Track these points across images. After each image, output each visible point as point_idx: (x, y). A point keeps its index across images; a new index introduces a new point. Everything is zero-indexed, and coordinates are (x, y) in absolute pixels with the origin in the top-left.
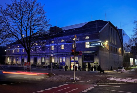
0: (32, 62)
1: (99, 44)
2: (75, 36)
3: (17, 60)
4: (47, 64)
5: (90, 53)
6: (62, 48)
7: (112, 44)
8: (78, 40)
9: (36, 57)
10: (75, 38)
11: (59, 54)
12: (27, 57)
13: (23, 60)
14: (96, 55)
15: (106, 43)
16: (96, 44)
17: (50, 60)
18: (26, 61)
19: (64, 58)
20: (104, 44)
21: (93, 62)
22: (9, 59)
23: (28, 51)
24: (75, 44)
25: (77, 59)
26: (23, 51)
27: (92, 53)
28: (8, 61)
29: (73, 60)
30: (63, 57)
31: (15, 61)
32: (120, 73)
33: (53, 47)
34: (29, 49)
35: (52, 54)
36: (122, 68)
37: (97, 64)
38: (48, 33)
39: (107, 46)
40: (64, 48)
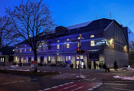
0: (39, 60)
1: (104, 42)
2: (80, 35)
3: (25, 59)
5: (95, 52)
6: (67, 47)
7: (118, 42)
8: (83, 39)
9: (43, 56)
10: (80, 37)
11: (65, 52)
12: (34, 56)
13: (30, 59)
14: (101, 53)
15: (111, 41)
16: (101, 43)
17: (56, 59)
18: (33, 60)
19: (70, 57)
20: (109, 43)
21: (98, 60)
22: (17, 58)
23: (34, 50)
24: (80, 43)
25: (83, 57)
26: (30, 50)
27: (97, 51)
28: (16, 61)
29: (78, 58)
30: (68, 55)
31: (22, 60)
32: (126, 71)
33: (58, 46)
34: (36, 48)
35: (58, 52)
36: (128, 67)
37: (102, 63)
38: (53, 33)
39: (112, 44)
40: (69, 47)
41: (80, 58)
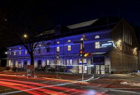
0: (36, 64)
1: (111, 44)
2: (84, 36)
3: (19, 63)
4: (52, 67)
5: (101, 55)
6: (69, 50)
7: (126, 44)
8: (87, 40)
9: (40, 59)
10: (83, 37)
11: (65, 55)
12: (30, 59)
13: (25, 63)
14: (107, 57)
15: (119, 42)
16: (107, 44)
17: (56, 63)
18: (29, 63)
19: (71, 60)
20: (117, 44)
21: (104, 64)
22: (11, 62)
23: (31, 53)
24: (83, 44)
25: (86, 61)
26: (26, 53)
27: (103, 54)
28: (10, 65)
29: (81, 62)
30: (70, 59)
31: (17, 64)
32: (135, 77)
33: (58, 48)
34: (32, 51)
35: (58, 55)
36: (137, 72)
37: (108, 67)
39: (120, 46)
40: (70, 50)
41: (83, 62)
